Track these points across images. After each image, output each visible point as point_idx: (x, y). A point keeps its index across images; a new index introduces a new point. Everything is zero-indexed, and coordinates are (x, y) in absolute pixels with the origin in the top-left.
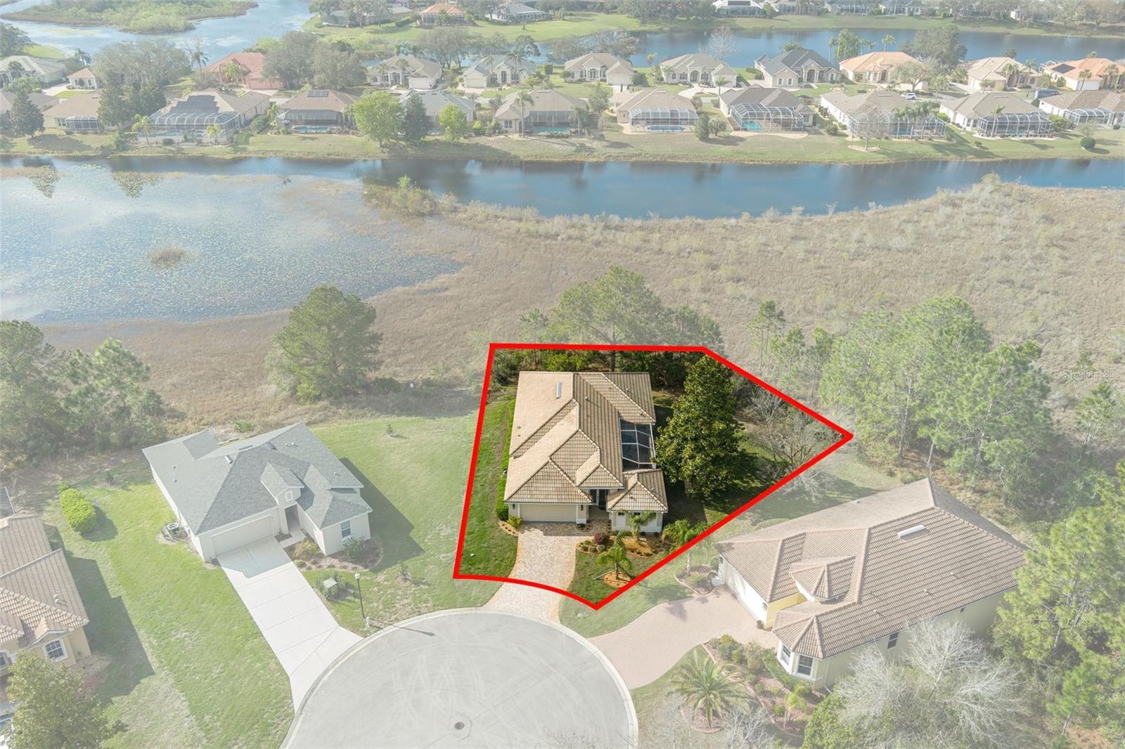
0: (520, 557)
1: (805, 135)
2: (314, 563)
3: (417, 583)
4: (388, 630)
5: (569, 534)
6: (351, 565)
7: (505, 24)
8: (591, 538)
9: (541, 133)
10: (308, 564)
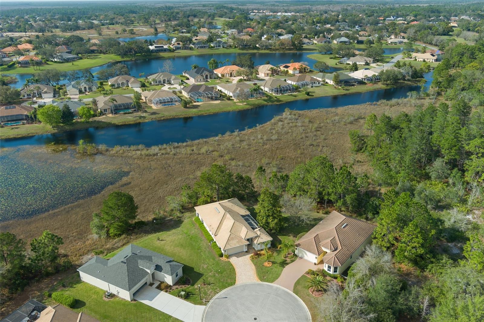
0: (235, 267)
1: (220, 101)
2: (170, 289)
3: (209, 284)
4: (211, 301)
5: (245, 255)
6: (183, 286)
7: (62, 63)
8: (252, 254)
9: (120, 113)
10: (169, 290)
